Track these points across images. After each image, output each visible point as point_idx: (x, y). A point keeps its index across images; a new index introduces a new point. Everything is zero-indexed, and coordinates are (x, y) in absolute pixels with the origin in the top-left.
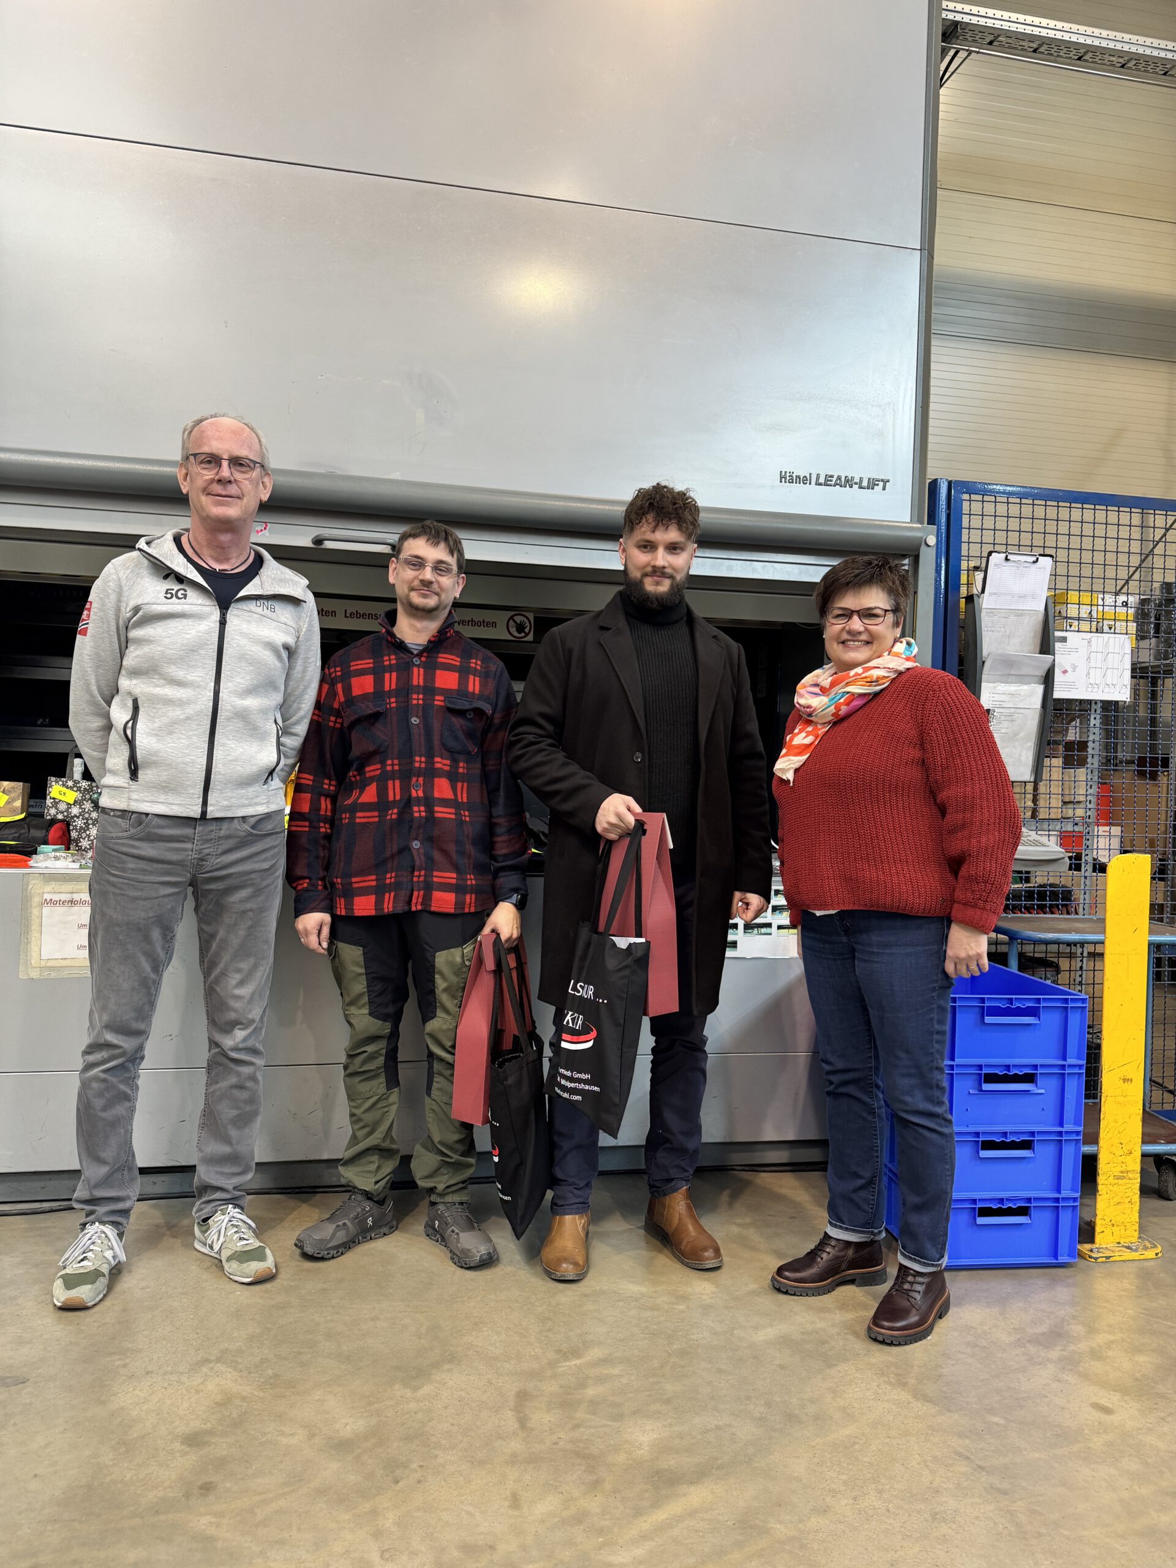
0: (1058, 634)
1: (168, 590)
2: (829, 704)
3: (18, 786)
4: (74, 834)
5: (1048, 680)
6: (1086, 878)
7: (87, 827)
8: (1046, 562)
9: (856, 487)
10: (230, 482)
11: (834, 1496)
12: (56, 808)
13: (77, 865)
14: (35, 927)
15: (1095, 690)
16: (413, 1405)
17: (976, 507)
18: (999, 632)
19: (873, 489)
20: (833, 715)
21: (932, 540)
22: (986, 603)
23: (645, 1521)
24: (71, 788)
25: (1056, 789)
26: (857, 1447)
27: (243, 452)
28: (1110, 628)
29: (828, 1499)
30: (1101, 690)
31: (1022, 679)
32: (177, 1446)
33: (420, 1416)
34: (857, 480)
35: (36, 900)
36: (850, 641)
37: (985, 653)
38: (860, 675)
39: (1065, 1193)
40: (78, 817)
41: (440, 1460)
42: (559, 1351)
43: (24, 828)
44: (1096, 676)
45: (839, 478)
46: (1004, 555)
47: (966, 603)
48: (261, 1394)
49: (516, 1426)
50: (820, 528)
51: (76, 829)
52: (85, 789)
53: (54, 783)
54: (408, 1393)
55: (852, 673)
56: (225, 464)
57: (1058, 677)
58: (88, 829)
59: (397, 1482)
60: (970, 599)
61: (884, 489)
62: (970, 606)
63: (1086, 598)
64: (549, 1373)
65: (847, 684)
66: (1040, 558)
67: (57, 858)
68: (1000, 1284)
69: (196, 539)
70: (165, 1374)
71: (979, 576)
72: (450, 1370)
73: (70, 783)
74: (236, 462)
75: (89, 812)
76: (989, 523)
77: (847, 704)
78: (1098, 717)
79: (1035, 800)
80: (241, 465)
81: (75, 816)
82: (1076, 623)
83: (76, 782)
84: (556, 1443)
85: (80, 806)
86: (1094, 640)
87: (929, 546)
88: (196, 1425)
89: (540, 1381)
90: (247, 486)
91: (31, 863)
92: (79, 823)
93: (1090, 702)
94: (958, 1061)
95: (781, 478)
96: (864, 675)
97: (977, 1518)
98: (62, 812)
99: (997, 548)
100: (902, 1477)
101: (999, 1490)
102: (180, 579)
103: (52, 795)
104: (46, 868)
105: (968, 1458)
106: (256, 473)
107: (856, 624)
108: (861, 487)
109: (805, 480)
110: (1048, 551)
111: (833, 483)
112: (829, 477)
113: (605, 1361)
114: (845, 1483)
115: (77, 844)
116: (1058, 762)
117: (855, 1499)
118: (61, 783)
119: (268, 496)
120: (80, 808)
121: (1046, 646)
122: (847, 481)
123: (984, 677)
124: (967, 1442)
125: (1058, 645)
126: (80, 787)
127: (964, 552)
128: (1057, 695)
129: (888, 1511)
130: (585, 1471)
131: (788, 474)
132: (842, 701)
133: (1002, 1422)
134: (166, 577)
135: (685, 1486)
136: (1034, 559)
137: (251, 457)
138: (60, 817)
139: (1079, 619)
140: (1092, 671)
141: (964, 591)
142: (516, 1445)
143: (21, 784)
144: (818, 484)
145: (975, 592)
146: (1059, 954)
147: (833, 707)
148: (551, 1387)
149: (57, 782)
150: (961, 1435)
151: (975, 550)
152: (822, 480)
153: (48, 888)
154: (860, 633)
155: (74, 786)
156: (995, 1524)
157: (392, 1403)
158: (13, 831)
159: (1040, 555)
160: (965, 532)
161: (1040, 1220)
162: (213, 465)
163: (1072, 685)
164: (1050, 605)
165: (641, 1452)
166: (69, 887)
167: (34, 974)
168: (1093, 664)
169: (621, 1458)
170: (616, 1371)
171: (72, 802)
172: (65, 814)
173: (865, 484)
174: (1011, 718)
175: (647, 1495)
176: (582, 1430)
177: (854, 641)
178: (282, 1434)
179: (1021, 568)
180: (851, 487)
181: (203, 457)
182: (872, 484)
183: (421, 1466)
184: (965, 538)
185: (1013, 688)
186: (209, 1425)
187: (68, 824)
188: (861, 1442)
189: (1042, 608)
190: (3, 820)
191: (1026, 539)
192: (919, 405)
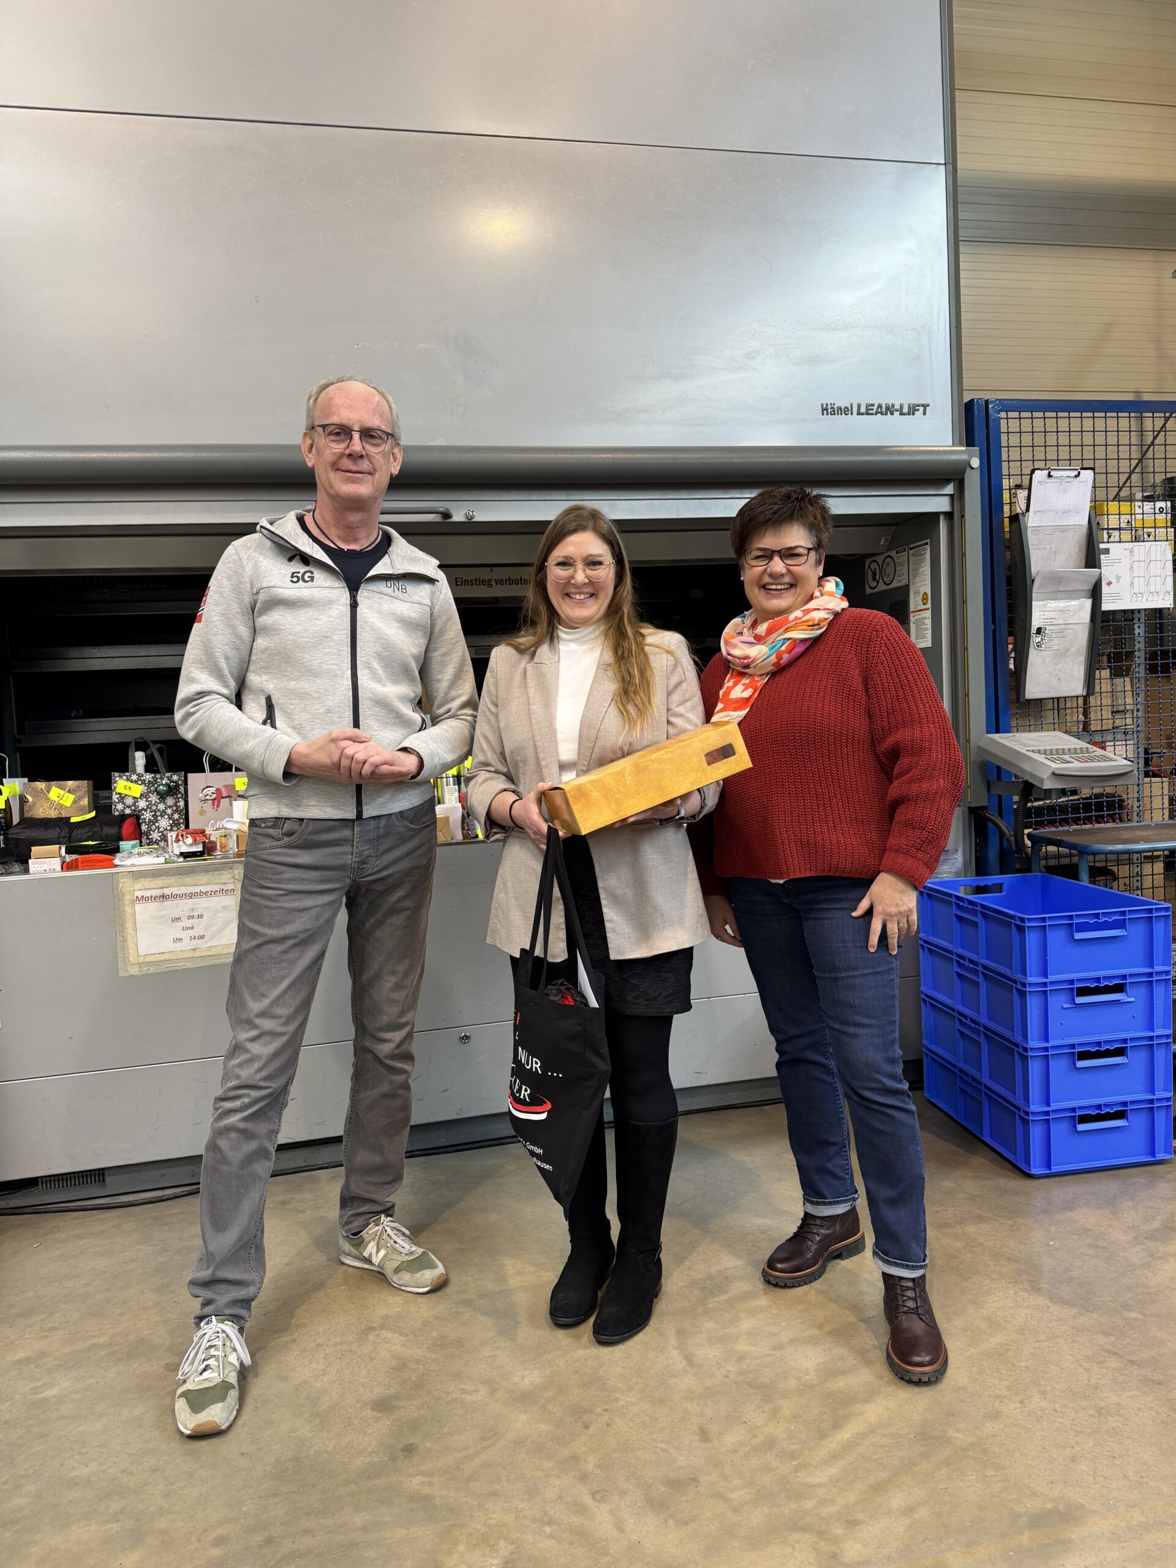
0: (1102, 546)
1: (293, 573)
3: (83, 785)
4: (144, 827)
5: (1095, 593)
6: (1138, 786)
7: (156, 819)
8: (1087, 475)
9: (897, 414)
10: (361, 456)
11: (1001, 1402)
12: (123, 803)
13: (162, 860)
14: (129, 925)
15: (1140, 599)
17: (1014, 425)
18: (1045, 549)
19: (913, 414)
21: (975, 462)
22: (1032, 521)
23: (832, 1442)
24: (136, 782)
25: (1106, 701)
26: (1010, 1353)
27: (375, 422)
28: (1149, 536)
29: (997, 1405)
30: (1145, 598)
31: (1070, 595)
32: (368, 1412)
33: (590, 1362)
34: (897, 407)
35: (128, 897)
36: (772, 584)
37: (1034, 570)
38: (800, 619)
39: (1160, 1094)
40: (146, 810)
41: (622, 1403)
42: (704, 1288)
43: (96, 827)
44: (1139, 584)
45: (880, 406)
46: (1046, 472)
47: (1010, 522)
48: (433, 1356)
49: (684, 1363)
50: (867, 458)
51: (145, 822)
52: (149, 781)
53: (117, 779)
56: (356, 436)
57: (1105, 589)
58: (157, 821)
59: (587, 1427)
60: (1015, 519)
61: (924, 414)
62: (1015, 525)
63: (1125, 507)
64: (700, 1310)
65: (787, 631)
66: (1082, 471)
67: (140, 854)
68: (1106, 1185)
69: (323, 518)
70: (336, 1345)
71: (1022, 494)
73: (134, 777)
74: (368, 434)
75: (156, 804)
76: (1027, 439)
78: (1142, 626)
79: (1086, 713)
80: (372, 437)
81: (143, 809)
82: (1116, 533)
83: (139, 775)
84: (726, 1376)
85: (147, 798)
86: (1136, 549)
87: (973, 468)
88: (379, 1391)
89: (695, 1319)
90: (379, 459)
91: (116, 862)
92: (147, 816)
93: (1132, 611)
94: (1052, 978)
95: (823, 410)
96: (804, 618)
97: (1139, 1409)
98: (129, 807)
99: (1037, 465)
100: (1060, 1378)
101: (1153, 1381)
102: (306, 559)
103: (117, 790)
104: (133, 865)
105: (1117, 1354)
106: (386, 447)
107: (778, 565)
108: (902, 414)
109: (846, 411)
110: (1086, 464)
111: (874, 411)
112: (869, 406)
114: (1008, 1388)
115: (148, 836)
116: (1106, 673)
117: (1021, 1402)
118: (125, 778)
119: (398, 468)
120: (147, 801)
121: (1092, 557)
122: (888, 408)
123: (1034, 596)
124: (1112, 1339)
125: (1102, 557)
126: (145, 780)
127: (1005, 471)
128: (1106, 606)
129: (1055, 1410)
130: (761, 1400)
131: (829, 406)
133: (1140, 1317)
134: (290, 559)
135: (859, 1405)
136: (1076, 473)
137: (383, 428)
138: (128, 811)
139: (1120, 529)
140: (1136, 581)
141: (1006, 508)
142: (688, 1381)
143: (86, 782)
144: (859, 414)
145: (1019, 511)
146: (1119, 863)
148: (707, 1323)
149: (120, 777)
150: (1105, 1333)
151: (1015, 468)
152: (863, 410)
153: (138, 886)
154: (782, 575)
155: (139, 780)
156: (1157, 1413)
157: (559, 1353)
158: (87, 830)
159: (1082, 469)
160: (1004, 451)
161: (1137, 1122)
162: (342, 436)
163: (1117, 596)
164: (1093, 518)
165: (809, 1377)
166: (160, 882)
167: (134, 971)
168: (1136, 574)
169: (792, 1385)
171: (138, 797)
172: (133, 808)
173: (905, 410)
174: (1062, 635)
175: (826, 1417)
176: (748, 1361)
178: (464, 1391)
179: (1064, 483)
180: (892, 414)
181: (332, 428)
182: (912, 410)
183: (605, 1410)
184: (1004, 457)
185: (1062, 604)
186: (392, 1391)
187: (138, 818)
188: (1013, 1348)
189: (1086, 522)
190: (73, 820)
191: (1064, 454)
192: (954, 325)
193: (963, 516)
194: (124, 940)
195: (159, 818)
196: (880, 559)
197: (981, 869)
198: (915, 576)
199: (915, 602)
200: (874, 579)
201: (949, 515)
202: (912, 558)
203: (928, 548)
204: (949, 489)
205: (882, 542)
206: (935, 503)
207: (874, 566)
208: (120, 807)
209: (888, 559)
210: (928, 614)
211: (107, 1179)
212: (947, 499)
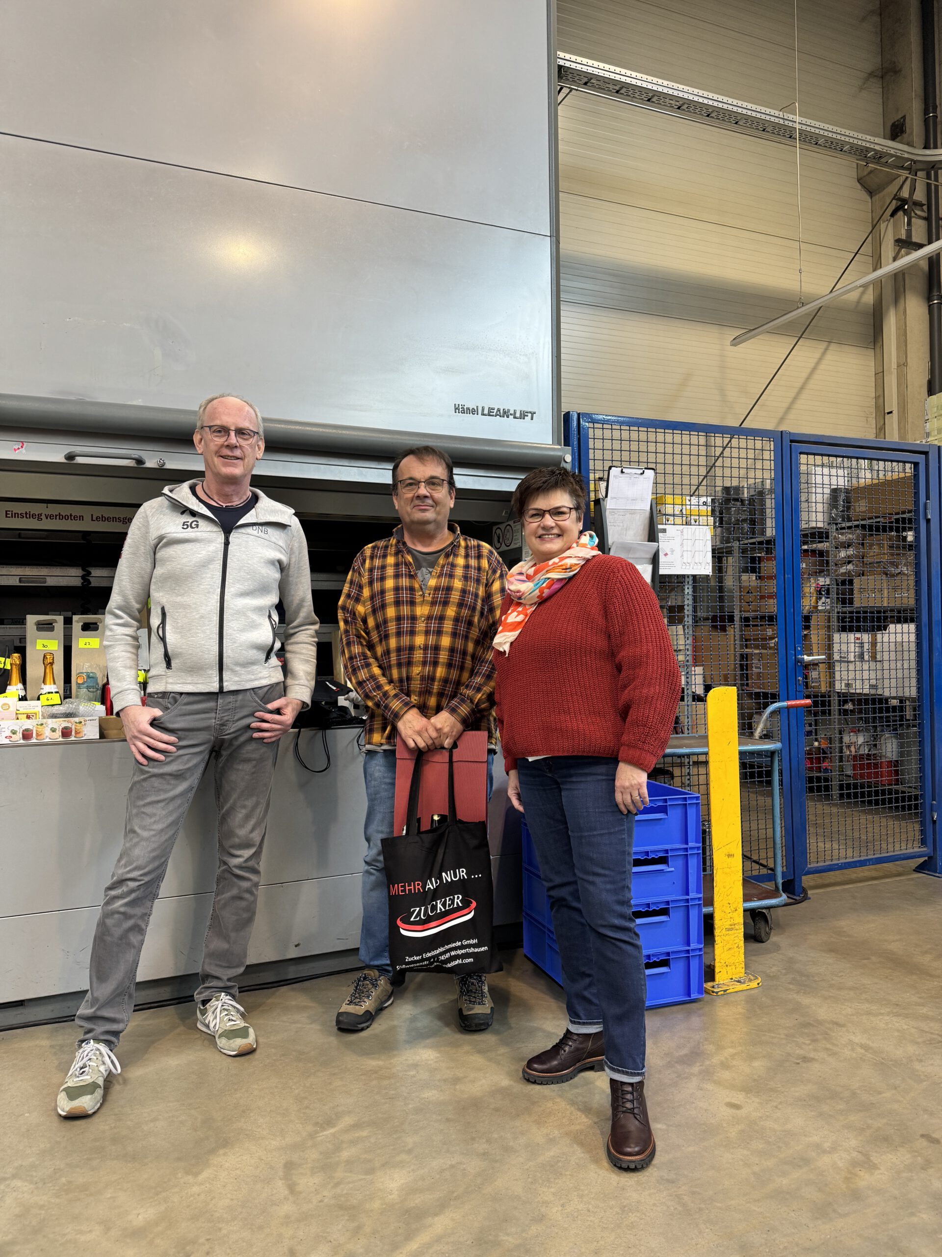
0: (660, 527)
2: (534, 588)
5: (655, 561)
6: (688, 706)
8: (650, 474)
9: (511, 417)
11: (546, 1207)
15: (688, 567)
16: (196, 1189)
17: (598, 433)
18: (619, 526)
19: (524, 419)
20: (538, 597)
21: (568, 458)
22: (609, 505)
26: (560, 1164)
27: (245, 424)
28: (696, 522)
29: (543, 1209)
30: (691, 566)
34: (512, 412)
36: (545, 535)
37: (610, 541)
38: (557, 564)
39: (693, 946)
41: (224, 1232)
42: (316, 1124)
44: (687, 557)
45: (499, 410)
46: (620, 469)
47: (595, 505)
48: (58, 1201)
49: (287, 1192)
50: (487, 448)
54: (190, 1179)
55: (551, 562)
56: (233, 433)
57: (662, 558)
60: (597, 502)
61: (532, 419)
62: (597, 507)
63: (678, 499)
64: (310, 1143)
65: (547, 572)
66: (646, 471)
71: (603, 485)
72: (225, 1154)
76: (608, 444)
77: (549, 587)
78: (690, 587)
80: (244, 434)
82: (671, 518)
84: (321, 1201)
86: (685, 531)
87: (567, 462)
89: (303, 1151)
93: (684, 576)
95: (456, 409)
96: (560, 564)
99: (615, 463)
106: (253, 440)
107: (549, 521)
108: (515, 418)
109: (474, 411)
110: (650, 466)
111: (494, 414)
112: (491, 410)
113: (356, 1126)
121: (652, 535)
122: (505, 412)
125: (660, 535)
127: (591, 467)
128: (662, 572)
130: (348, 1220)
131: (460, 407)
132: (544, 585)
136: (641, 471)
137: (251, 428)
139: (674, 515)
140: (685, 554)
141: (592, 495)
144: (483, 414)
145: (601, 497)
146: (673, 765)
147: (537, 591)
148: (313, 1155)
151: (599, 465)
152: (486, 412)
154: (552, 528)
157: (176, 1190)
159: (646, 468)
160: (591, 451)
161: (677, 968)
162: (223, 434)
163: (671, 565)
164: (654, 506)
165: (393, 1196)
168: (685, 549)
169: (376, 1205)
170: (364, 1133)
173: (518, 415)
177: (548, 535)
179: (632, 479)
180: (508, 417)
182: (523, 415)
184: (591, 456)
189: (648, 508)
191: (634, 457)
192: (555, 355)
196: (502, 526)
200: (499, 542)
205: (503, 514)
209: (508, 527)
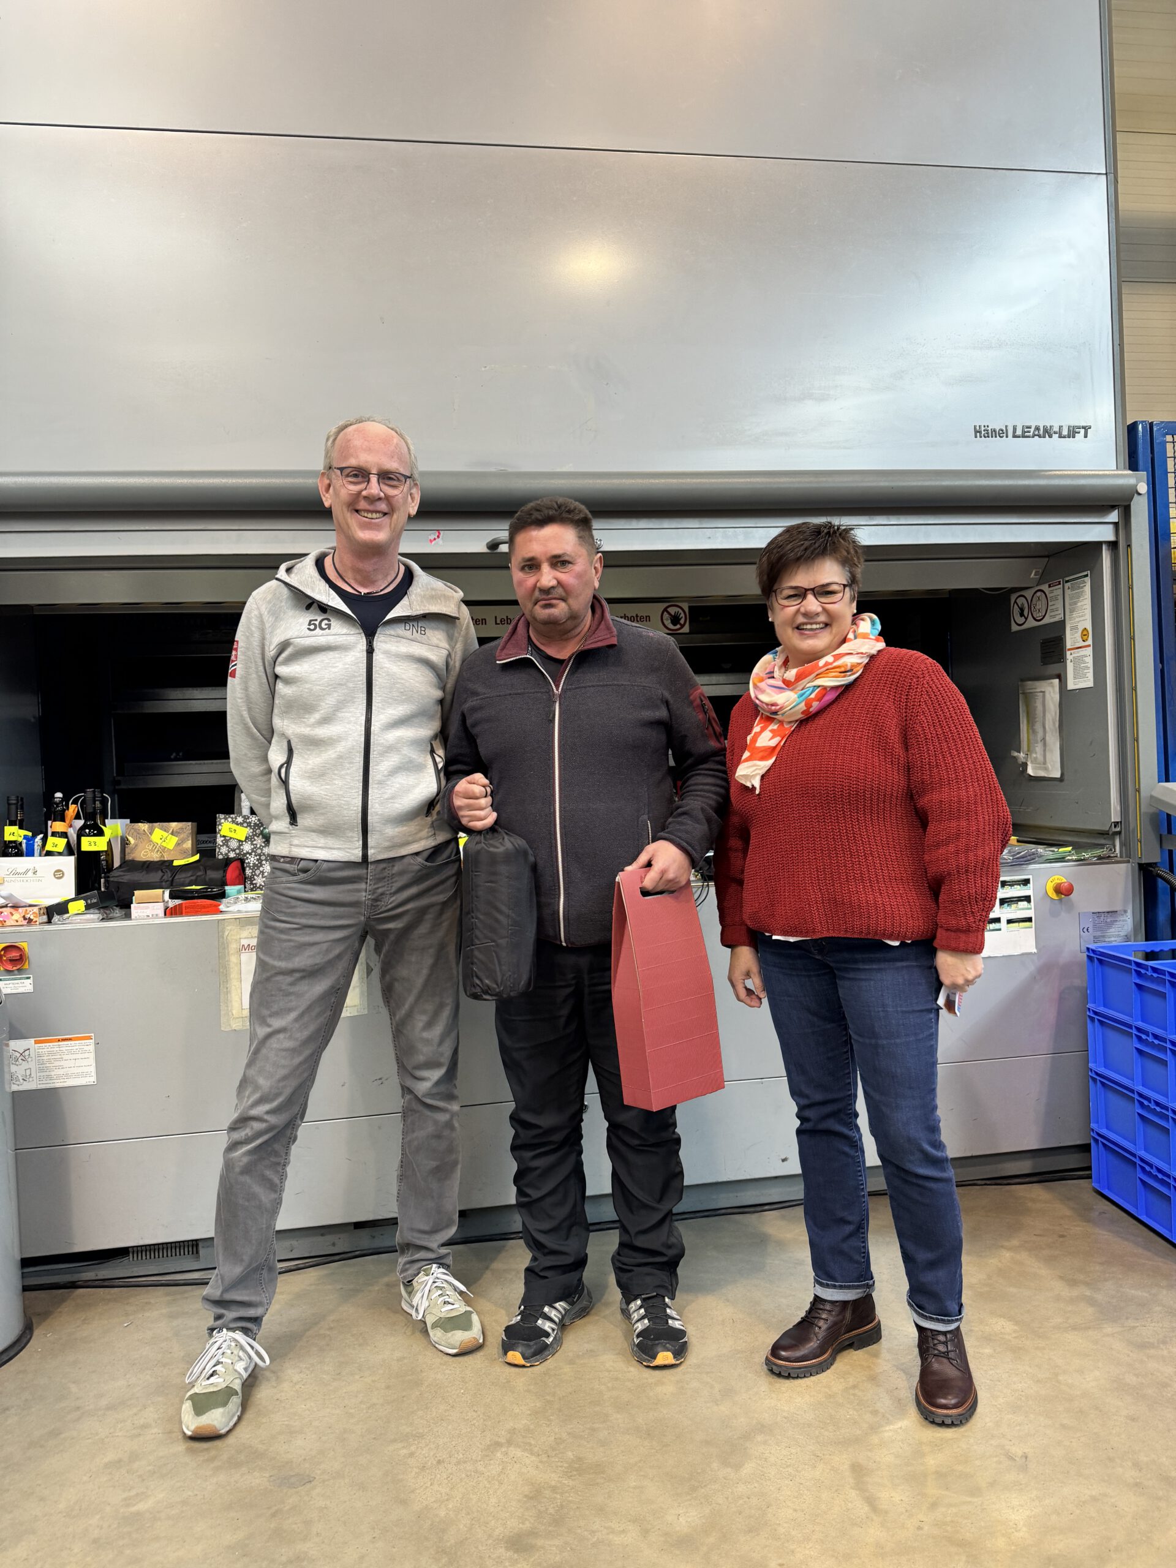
1: (311, 621)
3: (187, 827)
4: (248, 872)
7: (261, 863)
9: (1056, 436)
10: (379, 499)
12: (228, 846)
14: (234, 975)
19: (1074, 437)
21: (1143, 488)
24: (241, 824)
27: (393, 465)
32: (503, 1552)
33: (754, 1501)
34: (1056, 429)
35: (233, 946)
40: (250, 854)
41: (799, 1556)
43: (200, 870)
45: (1037, 428)
48: (571, 1483)
50: (1025, 482)
51: (250, 867)
52: (255, 824)
53: (223, 821)
54: (730, 1472)
56: (374, 479)
58: (261, 866)
61: (1086, 436)
64: (875, 1439)
67: (246, 900)
69: (341, 561)
70: (458, 1463)
73: (240, 819)
74: (385, 476)
75: (261, 848)
80: (390, 479)
81: (248, 853)
83: (244, 817)
84: (920, 1528)
85: (252, 842)
87: (1139, 494)
88: (513, 1525)
90: (397, 500)
91: (222, 907)
92: (252, 860)
95: (976, 432)
98: (234, 850)
102: (323, 608)
103: (222, 833)
104: (239, 911)
106: (405, 488)
108: (1060, 437)
109: (1001, 433)
111: (1031, 434)
112: (1026, 428)
115: (251, 881)
118: (230, 820)
120: (252, 844)
122: (1046, 431)
126: (250, 823)
127: (1171, 499)
131: (983, 428)
134: (308, 607)
137: (402, 470)
138: (232, 855)
142: (875, 1532)
143: (190, 823)
144: (1015, 436)
148: (886, 1458)
149: (226, 819)
152: (1019, 432)
153: (244, 933)
155: (244, 822)
157: (717, 1486)
158: (190, 874)
162: (360, 479)
167: (238, 1025)
171: (243, 839)
172: (237, 851)
178: (611, 1531)
180: (1050, 436)
181: (350, 470)
182: (1072, 433)
184: (1171, 483)
187: (242, 861)
190: (176, 863)
192: (1117, 342)
193: (1129, 546)
194: (228, 992)
195: (264, 862)
196: (1028, 594)
197: (1150, 935)
198: (1072, 611)
199: (1072, 639)
200: (1022, 615)
201: (1113, 545)
202: (1068, 592)
203: (1088, 580)
204: (1114, 517)
205: (1032, 575)
206: (1097, 531)
207: (1021, 601)
208: (224, 850)
209: (1039, 594)
210: (1089, 651)
211: (202, 1251)
212: (1110, 529)
